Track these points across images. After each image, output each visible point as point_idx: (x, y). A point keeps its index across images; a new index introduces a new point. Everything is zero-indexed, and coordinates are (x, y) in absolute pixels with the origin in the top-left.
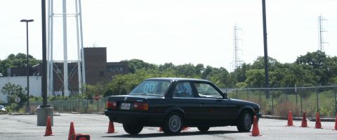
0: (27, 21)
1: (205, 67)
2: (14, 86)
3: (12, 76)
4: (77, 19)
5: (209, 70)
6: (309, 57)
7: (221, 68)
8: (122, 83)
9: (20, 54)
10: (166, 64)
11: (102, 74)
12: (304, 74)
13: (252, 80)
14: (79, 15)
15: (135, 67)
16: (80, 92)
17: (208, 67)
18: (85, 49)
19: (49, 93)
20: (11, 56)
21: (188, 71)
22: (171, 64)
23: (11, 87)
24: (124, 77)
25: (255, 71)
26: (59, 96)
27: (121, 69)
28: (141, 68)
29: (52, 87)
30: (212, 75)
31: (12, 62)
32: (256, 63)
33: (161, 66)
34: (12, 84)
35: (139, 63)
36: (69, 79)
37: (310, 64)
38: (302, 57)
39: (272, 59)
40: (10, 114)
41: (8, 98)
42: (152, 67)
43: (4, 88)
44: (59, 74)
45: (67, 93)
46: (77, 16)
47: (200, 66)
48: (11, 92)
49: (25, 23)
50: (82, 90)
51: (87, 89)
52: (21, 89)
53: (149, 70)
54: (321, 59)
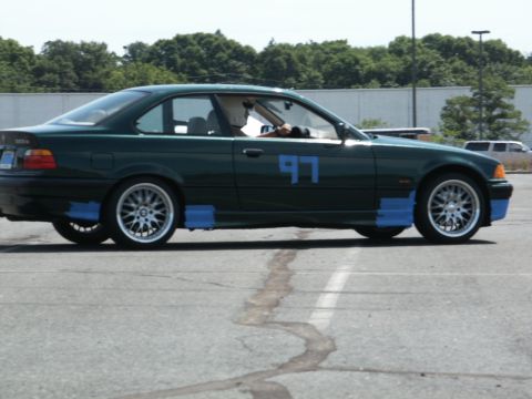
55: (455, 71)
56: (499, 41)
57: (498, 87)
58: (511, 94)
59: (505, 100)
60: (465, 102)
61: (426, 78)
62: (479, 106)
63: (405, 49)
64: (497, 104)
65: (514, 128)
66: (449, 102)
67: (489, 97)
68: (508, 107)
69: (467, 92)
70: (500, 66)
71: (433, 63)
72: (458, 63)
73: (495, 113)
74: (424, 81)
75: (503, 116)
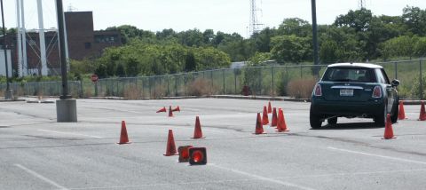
1: (215, 33)
5: (221, 37)
6: (351, 17)
7: (235, 34)
8: (117, 58)
10: (165, 31)
11: (88, 45)
12: (346, 39)
13: (278, 49)
15: (126, 36)
17: (219, 33)
19: (22, 71)
21: (193, 39)
22: (171, 31)
24: (118, 50)
25: (283, 38)
27: (112, 39)
28: (134, 37)
29: (25, 64)
30: (224, 44)
32: (281, 27)
33: (158, 34)
35: (130, 31)
36: (47, 53)
37: (352, 26)
38: (342, 17)
39: (302, 22)
42: (148, 34)
44: (34, 46)
45: (45, 71)
47: (209, 32)
51: (71, 66)
53: (144, 39)
54: (366, 19)
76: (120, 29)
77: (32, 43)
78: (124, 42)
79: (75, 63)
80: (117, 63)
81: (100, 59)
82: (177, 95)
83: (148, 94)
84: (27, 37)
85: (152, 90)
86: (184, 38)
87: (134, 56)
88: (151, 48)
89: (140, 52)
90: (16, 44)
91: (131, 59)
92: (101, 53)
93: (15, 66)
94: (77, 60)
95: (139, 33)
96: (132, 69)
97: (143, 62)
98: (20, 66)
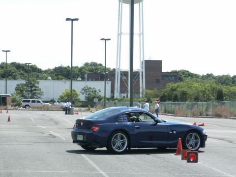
0: (106, 40)
2: (90, 88)
3: (88, 80)
4: (140, 37)
8: (174, 90)
9: (92, 62)
10: (207, 74)
11: (158, 81)
14: (142, 34)
15: (183, 76)
16: (141, 95)
18: (145, 61)
19: (117, 95)
20: (86, 64)
21: (225, 81)
22: (211, 74)
23: (88, 89)
24: (176, 85)
26: (124, 97)
27: (173, 78)
28: (187, 77)
29: (119, 90)
31: (87, 68)
33: (203, 76)
34: (89, 86)
35: (186, 73)
40: (91, 112)
41: (86, 97)
42: (196, 76)
43: (83, 90)
44: (125, 80)
46: (140, 35)
48: (88, 93)
49: (104, 41)
50: (142, 94)
51: (146, 93)
52: (95, 91)
53: (194, 79)
55: (21, 74)
56: (35, 65)
57: (34, 81)
58: (38, 83)
59: (36, 85)
60: (23, 85)
61: (11, 76)
62: (28, 86)
63: (4, 66)
64: (34, 86)
65: (39, 94)
66: (18, 85)
67: (31, 84)
68: (37, 87)
69: (24, 82)
70: (35, 73)
71: (13, 71)
72: (22, 72)
73: (33, 89)
74: (10, 77)
75: (35, 90)
76: (179, 72)
77: (124, 78)
78: (181, 80)
79: (149, 91)
80: (174, 92)
81: (164, 90)
82: (207, 115)
83: (189, 113)
84: (121, 74)
85: (193, 111)
86: (219, 80)
87: (185, 89)
88: (196, 85)
89: (190, 87)
90: (114, 78)
91: (183, 91)
92: (165, 86)
93: (113, 91)
94: (150, 89)
95: (191, 75)
96: (184, 97)
97: (191, 93)
98: (116, 91)
